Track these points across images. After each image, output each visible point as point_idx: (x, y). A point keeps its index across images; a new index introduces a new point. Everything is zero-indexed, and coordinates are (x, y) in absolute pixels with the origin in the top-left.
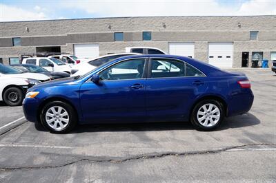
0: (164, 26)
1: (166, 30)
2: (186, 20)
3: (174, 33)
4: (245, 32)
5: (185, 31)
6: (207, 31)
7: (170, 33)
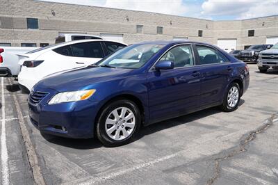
0: (53, 14)
1: (55, 18)
2: (77, 9)
3: (65, 22)
4: (132, 26)
5: (77, 21)
6: (98, 22)
7: (60, 21)
